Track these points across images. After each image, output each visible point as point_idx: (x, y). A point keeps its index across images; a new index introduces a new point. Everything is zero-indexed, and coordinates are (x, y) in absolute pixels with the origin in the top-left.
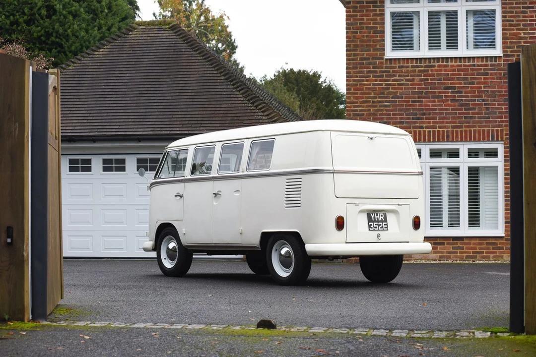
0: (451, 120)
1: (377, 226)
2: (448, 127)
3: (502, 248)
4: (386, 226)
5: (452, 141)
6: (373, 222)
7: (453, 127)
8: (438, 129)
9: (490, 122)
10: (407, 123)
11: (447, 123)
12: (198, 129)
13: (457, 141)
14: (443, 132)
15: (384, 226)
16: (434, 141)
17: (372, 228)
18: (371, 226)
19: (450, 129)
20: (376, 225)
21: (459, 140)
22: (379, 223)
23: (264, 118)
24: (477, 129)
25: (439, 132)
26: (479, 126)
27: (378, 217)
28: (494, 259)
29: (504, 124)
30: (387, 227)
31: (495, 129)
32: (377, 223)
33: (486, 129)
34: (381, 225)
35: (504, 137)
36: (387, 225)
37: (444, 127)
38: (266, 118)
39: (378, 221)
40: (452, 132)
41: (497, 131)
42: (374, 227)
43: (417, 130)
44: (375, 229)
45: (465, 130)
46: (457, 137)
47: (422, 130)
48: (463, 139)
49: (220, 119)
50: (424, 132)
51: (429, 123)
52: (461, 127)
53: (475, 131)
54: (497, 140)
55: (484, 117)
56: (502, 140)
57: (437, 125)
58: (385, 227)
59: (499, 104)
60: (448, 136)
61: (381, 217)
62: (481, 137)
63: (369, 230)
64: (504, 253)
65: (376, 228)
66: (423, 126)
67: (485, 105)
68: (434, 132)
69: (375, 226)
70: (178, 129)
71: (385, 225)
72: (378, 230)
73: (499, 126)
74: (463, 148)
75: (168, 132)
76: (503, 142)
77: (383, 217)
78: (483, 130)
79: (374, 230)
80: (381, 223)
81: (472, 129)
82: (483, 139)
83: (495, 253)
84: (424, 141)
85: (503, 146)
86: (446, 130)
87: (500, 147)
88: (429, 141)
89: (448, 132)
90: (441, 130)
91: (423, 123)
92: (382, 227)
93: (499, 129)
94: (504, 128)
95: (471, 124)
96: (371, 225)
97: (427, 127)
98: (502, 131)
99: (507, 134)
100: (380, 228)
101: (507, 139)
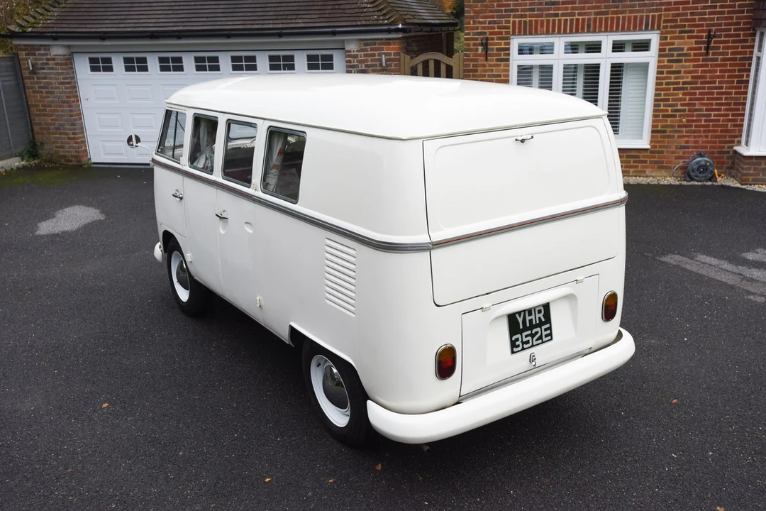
0: (594, 4)
1: (530, 338)
2: (589, 14)
3: (646, 162)
4: (548, 332)
5: (594, 31)
6: (520, 332)
7: (596, 14)
8: (577, 17)
9: (645, 5)
10: (538, 10)
11: (589, 8)
12: (293, 21)
13: (600, 31)
14: (583, 20)
15: (544, 333)
16: (571, 32)
17: (518, 346)
18: (517, 343)
19: (593, 17)
20: (526, 336)
21: (603, 30)
22: (534, 331)
23: (369, 6)
24: (627, 15)
25: (577, 20)
26: (631, 12)
27: (533, 317)
28: (635, 174)
29: (663, 7)
30: (550, 334)
31: (651, 14)
32: (529, 332)
33: (639, 15)
34: (537, 333)
35: (662, 24)
36: (550, 328)
37: (585, 14)
38: (371, 6)
39: (532, 327)
40: (595, 19)
41: (653, 16)
42: (523, 343)
43: (551, 19)
44: (525, 346)
45: (611, 17)
46: (600, 26)
47: (557, 18)
48: (608, 29)
49: (319, 8)
50: (560, 21)
51: (566, 9)
52: (606, 13)
53: (624, 18)
54: (653, 29)
56: (659, 28)
57: (577, 12)
58: (546, 336)
60: (589, 26)
62: (632, 26)
63: (513, 352)
64: (647, 167)
65: (527, 342)
66: (558, 14)
68: (572, 20)
69: (525, 340)
70: (271, 22)
71: (546, 330)
72: (533, 346)
73: (657, 10)
74: (607, 40)
75: (260, 26)
76: (659, 32)
77: (541, 315)
78: (635, 16)
79: (523, 349)
80: (538, 329)
81: (621, 16)
82: (633, 29)
83: (637, 167)
84: (559, 32)
85: (659, 36)
86: (586, 17)
87: (654, 38)
88: (565, 32)
89: (589, 19)
90: (581, 17)
91: (559, 9)
92: (540, 338)
93: (656, 14)
94: (663, 13)
95: (620, 9)
96: (517, 340)
97: (563, 15)
98: (660, 16)
99: (666, 21)
100: (536, 340)
101: (666, 27)
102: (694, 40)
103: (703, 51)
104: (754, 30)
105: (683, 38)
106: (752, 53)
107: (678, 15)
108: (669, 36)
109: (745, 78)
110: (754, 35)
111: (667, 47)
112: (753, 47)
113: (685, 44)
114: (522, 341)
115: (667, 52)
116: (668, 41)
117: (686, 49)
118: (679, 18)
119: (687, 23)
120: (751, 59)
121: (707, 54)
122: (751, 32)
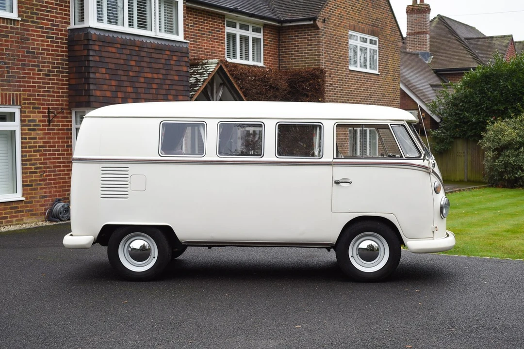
3: (22, 211)
9: (10, 86)
24: (1, 92)
28: (17, 223)
29: (21, 89)
31: (15, 93)
33: (8, 92)
35: (22, 101)
41: (17, 95)
54: (17, 104)
55: (6, 81)
56: (20, 104)
59: (18, 69)
62: (4, 101)
64: (23, 216)
67: (7, 68)
73: (18, 90)
76: (20, 107)
78: (5, 93)
82: (5, 103)
83: (17, 216)
85: (20, 110)
87: (16, 111)
93: (18, 93)
94: (22, 93)
98: (20, 95)
99: (24, 99)
101: (24, 104)
102: (41, 115)
103: (47, 123)
104: (70, 110)
105: (35, 112)
106: (71, 125)
107: (30, 95)
108: (27, 110)
109: (70, 144)
110: (71, 113)
111: (27, 119)
112: (71, 121)
113: (37, 117)
115: (27, 123)
116: (27, 114)
117: (37, 121)
118: (31, 98)
119: (36, 102)
120: (71, 130)
121: (49, 125)
122: (69, 111)
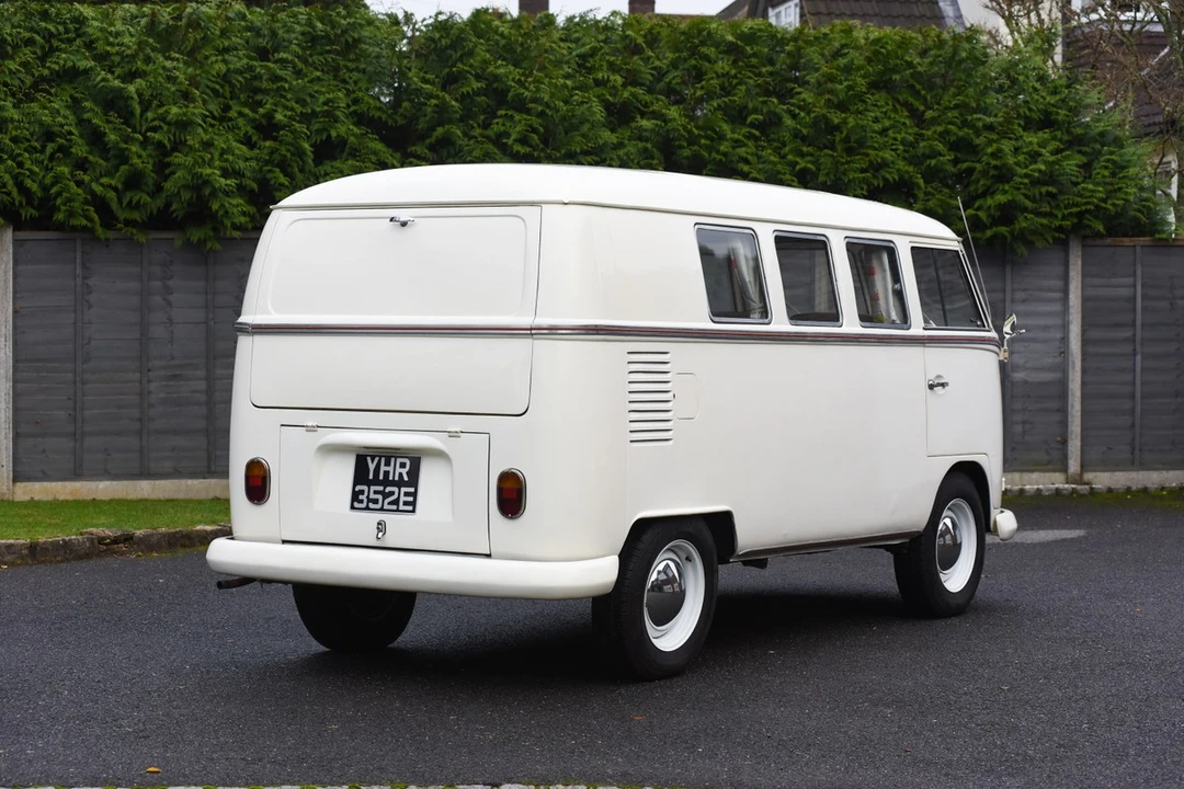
1: (380, 497)
4: (411, 499)
6: (369, 483)
15: (403, 499)
17: (362, 502)
18: (361, 497)
20: (376, 492)
22: (388, 489)
27: (391, 469)
30: (413, 504)
32: (381, 488)
34: (392, 493)
36: (415, 495)
39: (386, 482)
42: (369, 500)
44: (371, 506)
58: (405, 503)
61: (398, 470)
63: (353, 507)
65: (375, 501)
69: (372, 496)
71: (406, 494)
72: (382, 509)
77: (404, 471)
79: (367, 508)
80: (395, 489)
92: (396, 502)
96: (362, 492)
100: (389, 504)
114: (368, 497)
